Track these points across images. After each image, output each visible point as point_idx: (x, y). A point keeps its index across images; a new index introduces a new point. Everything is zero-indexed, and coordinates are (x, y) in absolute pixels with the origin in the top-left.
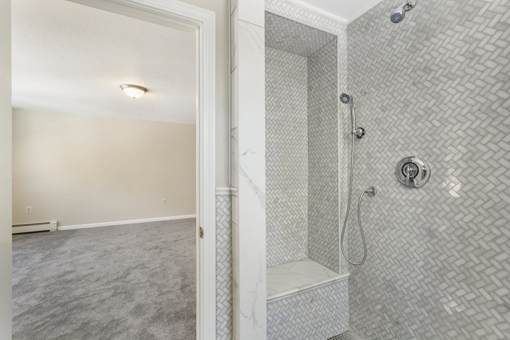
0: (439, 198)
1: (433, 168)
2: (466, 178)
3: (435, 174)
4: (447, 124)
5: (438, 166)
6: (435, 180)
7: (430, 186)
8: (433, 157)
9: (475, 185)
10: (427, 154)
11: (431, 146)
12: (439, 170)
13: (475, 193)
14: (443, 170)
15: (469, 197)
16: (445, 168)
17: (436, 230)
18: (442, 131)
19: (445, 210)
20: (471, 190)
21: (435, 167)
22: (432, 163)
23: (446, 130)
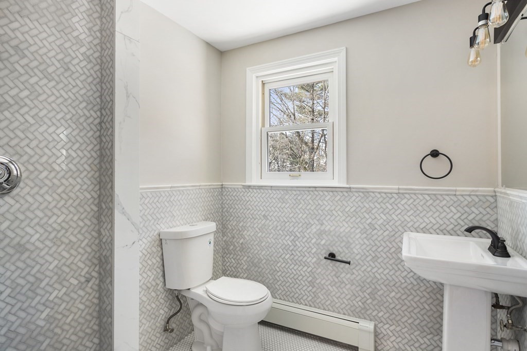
0: (32, 204)
1: (25, 171)
2: (59, 180)
3: (27, 178)
4: (42, 123)
5: (31, 168)
6: (27, 185)
7: (20, 192)
8: (25, 158)
9: (67, 187)
10: (17, 153)
11: (22, 144)
12: (32, 172)
13: (67, 194)
14: (36, 173)
15: (62, 198)
16: (39, 171)
17: (28, 242)
18: (37, 129)
19: (39, 217)
20: (64, 192)
21: (27, 169)
22: (23, 164)
23: (41, 129)
